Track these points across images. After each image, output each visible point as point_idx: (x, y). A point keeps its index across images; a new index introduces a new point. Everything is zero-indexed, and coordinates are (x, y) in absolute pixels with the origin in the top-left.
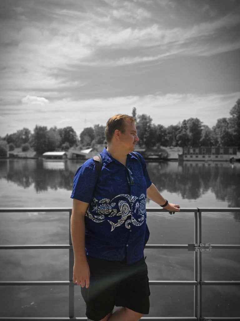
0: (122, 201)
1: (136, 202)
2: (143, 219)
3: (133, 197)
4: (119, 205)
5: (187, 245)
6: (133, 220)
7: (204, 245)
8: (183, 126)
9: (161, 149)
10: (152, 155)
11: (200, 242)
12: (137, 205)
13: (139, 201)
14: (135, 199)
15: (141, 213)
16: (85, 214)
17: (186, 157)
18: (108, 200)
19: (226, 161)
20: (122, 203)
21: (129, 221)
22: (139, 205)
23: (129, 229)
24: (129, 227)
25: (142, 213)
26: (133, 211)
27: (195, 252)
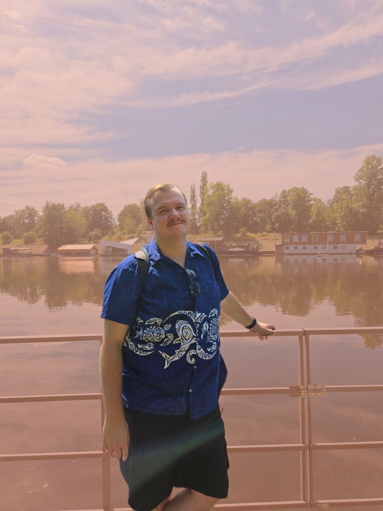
0: (181, 321)
1: (203, 322)
2: (214, 348)
3: (198, 315)
4: (177, 327)
5: (288, 388)
6: (199, 350)
7: (314, 388)
8: (282, 200)
9: (248, 237)
10: (234, 247)
11: (309, 383)
12: (205, 326)
13: (208, 320)
14: (201, 317)
15: (211, 340)
16: (124, 343)
17: (287, 248)
18: (159, 321)
19: (350, 254)
20: (182, 324)
21: (192, 352)
22: (208, 327)
23: (193, 365)
24: (192, 361)
25: (213, 339)
26: (199, 336)
27: (300, 398)
